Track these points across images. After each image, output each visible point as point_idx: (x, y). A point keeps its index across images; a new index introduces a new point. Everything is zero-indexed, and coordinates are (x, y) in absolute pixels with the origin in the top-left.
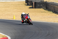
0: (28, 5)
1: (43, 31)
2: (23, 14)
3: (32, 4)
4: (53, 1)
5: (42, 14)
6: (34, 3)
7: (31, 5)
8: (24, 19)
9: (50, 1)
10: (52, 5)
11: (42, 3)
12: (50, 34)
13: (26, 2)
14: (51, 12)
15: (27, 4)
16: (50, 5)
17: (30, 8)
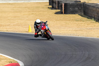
0: (53, 8)
1: (78, 53)
2: (37, 22)
3: (60, 7)
4: (95, 2)
5: (77, 23)
6: (63, 4)
7: (58, 9)
8: (40, 30)
9: (90, 2)
10: (94, 9)
11: (78, 5)
12: (90, 58)
13: (49, 2)
14: (93, 21)
15: (51, 6)
16: (90, 8)
17: (57, 13)
